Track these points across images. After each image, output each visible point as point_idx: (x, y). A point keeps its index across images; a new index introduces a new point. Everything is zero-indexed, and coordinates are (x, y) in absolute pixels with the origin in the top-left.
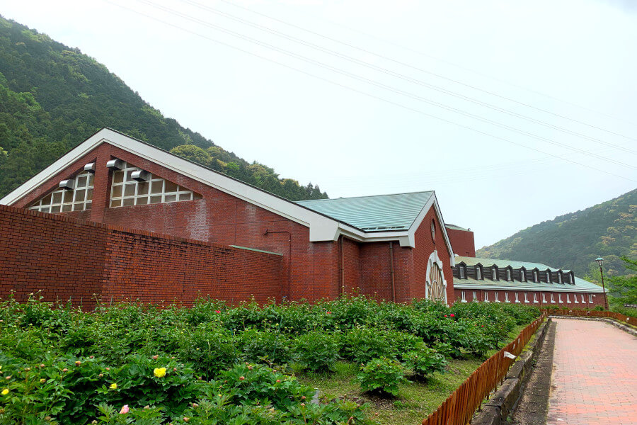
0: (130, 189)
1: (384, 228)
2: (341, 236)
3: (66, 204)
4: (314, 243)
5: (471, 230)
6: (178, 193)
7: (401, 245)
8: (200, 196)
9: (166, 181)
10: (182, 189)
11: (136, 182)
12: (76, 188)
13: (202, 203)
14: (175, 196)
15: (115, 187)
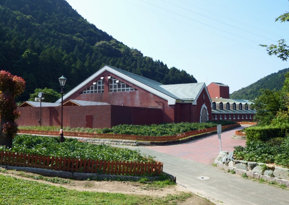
0: (115, 87)
1: (188, 99)
2: (176, 103)
3: (95, 90)
4: (169, 105)
5: (228, 86)
6: (130, 88)
7: (193, 104)
8: (137, 90)
9: (126, 84)
10: (131, 87)
11: (117, 84)
12: (98, 85)
13: (137, 92)
14: (129, 89)
15: (110, 85)
